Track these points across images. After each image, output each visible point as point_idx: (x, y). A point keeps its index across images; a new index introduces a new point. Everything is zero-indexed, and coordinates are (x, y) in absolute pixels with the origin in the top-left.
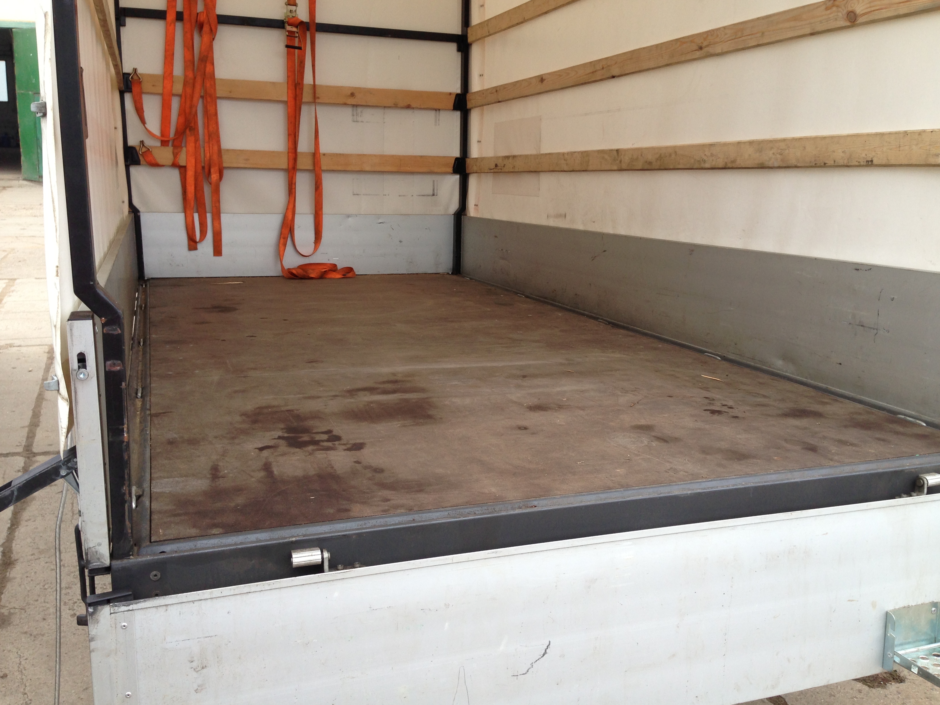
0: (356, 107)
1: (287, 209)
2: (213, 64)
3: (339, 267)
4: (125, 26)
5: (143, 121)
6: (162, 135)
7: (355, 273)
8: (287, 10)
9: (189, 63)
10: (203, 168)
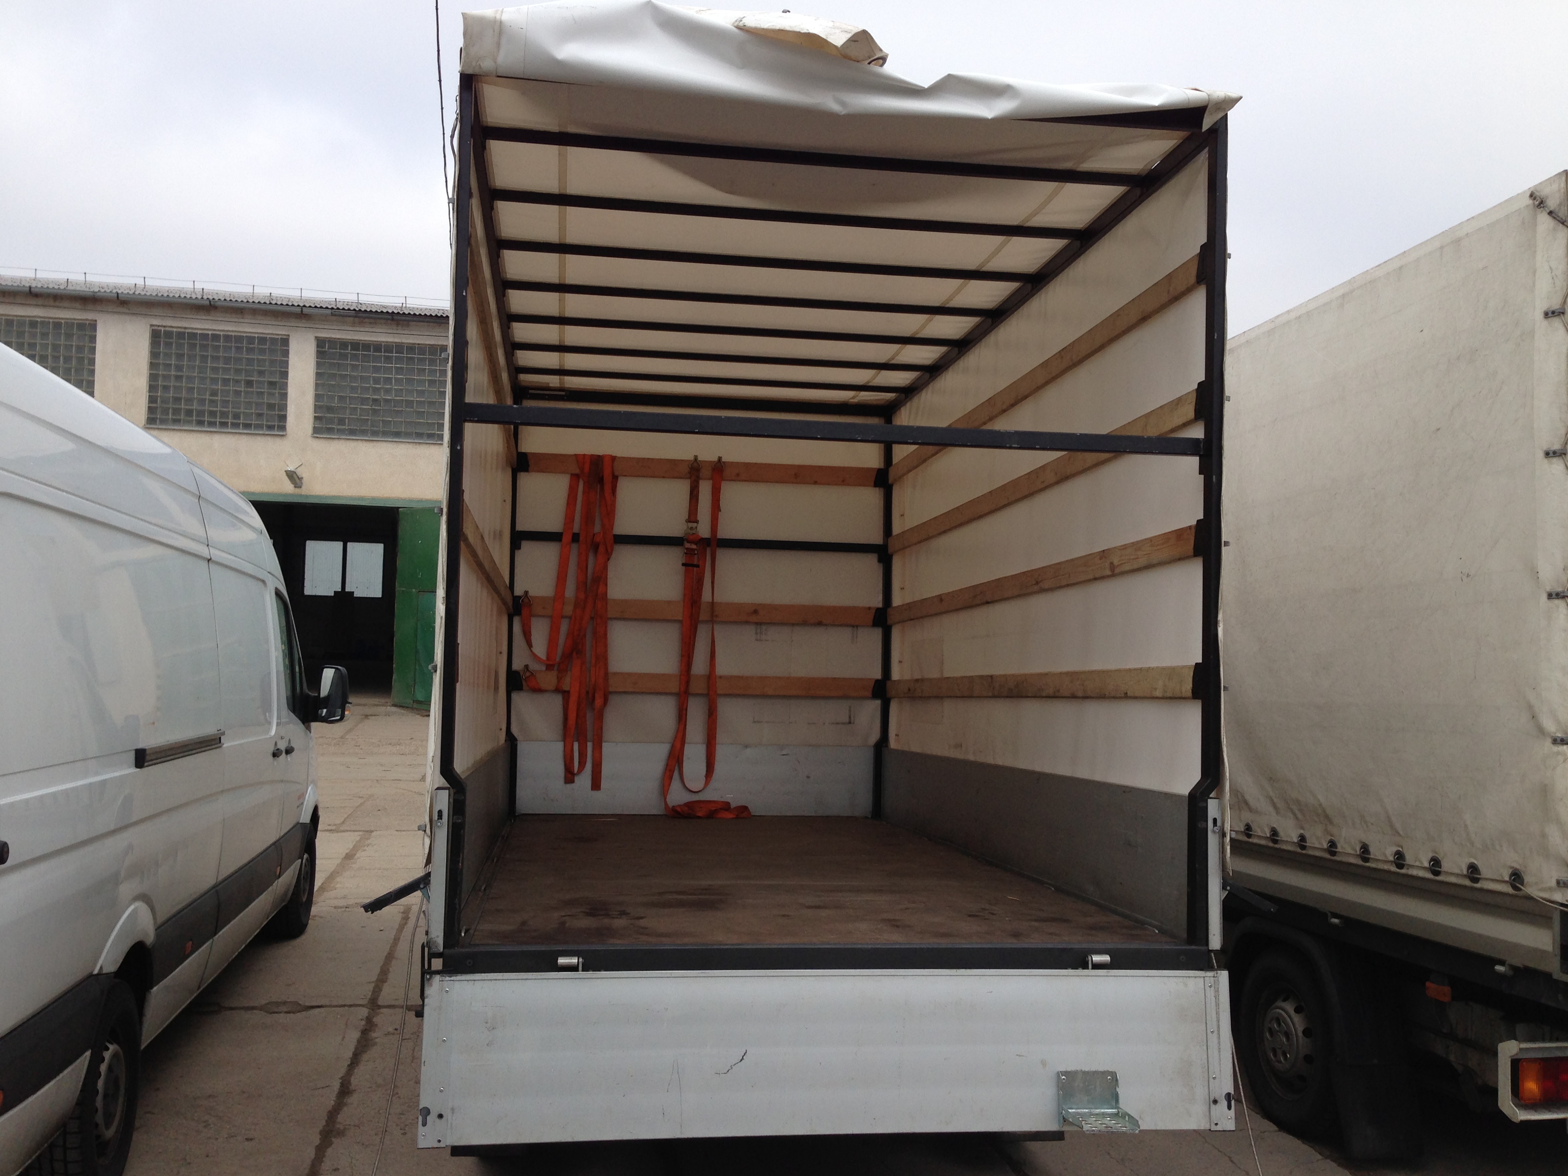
0: (760, 625)
1: (676, 737)
2: (606, 585)
3: (733, 805)
4: (520, 548)
5: (529, 644)
6: (548, 658)
7: (750, 813)
8: (688, 527)
9: (582, 585)
10: (587, 692)
